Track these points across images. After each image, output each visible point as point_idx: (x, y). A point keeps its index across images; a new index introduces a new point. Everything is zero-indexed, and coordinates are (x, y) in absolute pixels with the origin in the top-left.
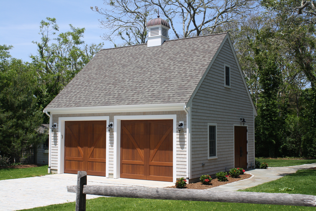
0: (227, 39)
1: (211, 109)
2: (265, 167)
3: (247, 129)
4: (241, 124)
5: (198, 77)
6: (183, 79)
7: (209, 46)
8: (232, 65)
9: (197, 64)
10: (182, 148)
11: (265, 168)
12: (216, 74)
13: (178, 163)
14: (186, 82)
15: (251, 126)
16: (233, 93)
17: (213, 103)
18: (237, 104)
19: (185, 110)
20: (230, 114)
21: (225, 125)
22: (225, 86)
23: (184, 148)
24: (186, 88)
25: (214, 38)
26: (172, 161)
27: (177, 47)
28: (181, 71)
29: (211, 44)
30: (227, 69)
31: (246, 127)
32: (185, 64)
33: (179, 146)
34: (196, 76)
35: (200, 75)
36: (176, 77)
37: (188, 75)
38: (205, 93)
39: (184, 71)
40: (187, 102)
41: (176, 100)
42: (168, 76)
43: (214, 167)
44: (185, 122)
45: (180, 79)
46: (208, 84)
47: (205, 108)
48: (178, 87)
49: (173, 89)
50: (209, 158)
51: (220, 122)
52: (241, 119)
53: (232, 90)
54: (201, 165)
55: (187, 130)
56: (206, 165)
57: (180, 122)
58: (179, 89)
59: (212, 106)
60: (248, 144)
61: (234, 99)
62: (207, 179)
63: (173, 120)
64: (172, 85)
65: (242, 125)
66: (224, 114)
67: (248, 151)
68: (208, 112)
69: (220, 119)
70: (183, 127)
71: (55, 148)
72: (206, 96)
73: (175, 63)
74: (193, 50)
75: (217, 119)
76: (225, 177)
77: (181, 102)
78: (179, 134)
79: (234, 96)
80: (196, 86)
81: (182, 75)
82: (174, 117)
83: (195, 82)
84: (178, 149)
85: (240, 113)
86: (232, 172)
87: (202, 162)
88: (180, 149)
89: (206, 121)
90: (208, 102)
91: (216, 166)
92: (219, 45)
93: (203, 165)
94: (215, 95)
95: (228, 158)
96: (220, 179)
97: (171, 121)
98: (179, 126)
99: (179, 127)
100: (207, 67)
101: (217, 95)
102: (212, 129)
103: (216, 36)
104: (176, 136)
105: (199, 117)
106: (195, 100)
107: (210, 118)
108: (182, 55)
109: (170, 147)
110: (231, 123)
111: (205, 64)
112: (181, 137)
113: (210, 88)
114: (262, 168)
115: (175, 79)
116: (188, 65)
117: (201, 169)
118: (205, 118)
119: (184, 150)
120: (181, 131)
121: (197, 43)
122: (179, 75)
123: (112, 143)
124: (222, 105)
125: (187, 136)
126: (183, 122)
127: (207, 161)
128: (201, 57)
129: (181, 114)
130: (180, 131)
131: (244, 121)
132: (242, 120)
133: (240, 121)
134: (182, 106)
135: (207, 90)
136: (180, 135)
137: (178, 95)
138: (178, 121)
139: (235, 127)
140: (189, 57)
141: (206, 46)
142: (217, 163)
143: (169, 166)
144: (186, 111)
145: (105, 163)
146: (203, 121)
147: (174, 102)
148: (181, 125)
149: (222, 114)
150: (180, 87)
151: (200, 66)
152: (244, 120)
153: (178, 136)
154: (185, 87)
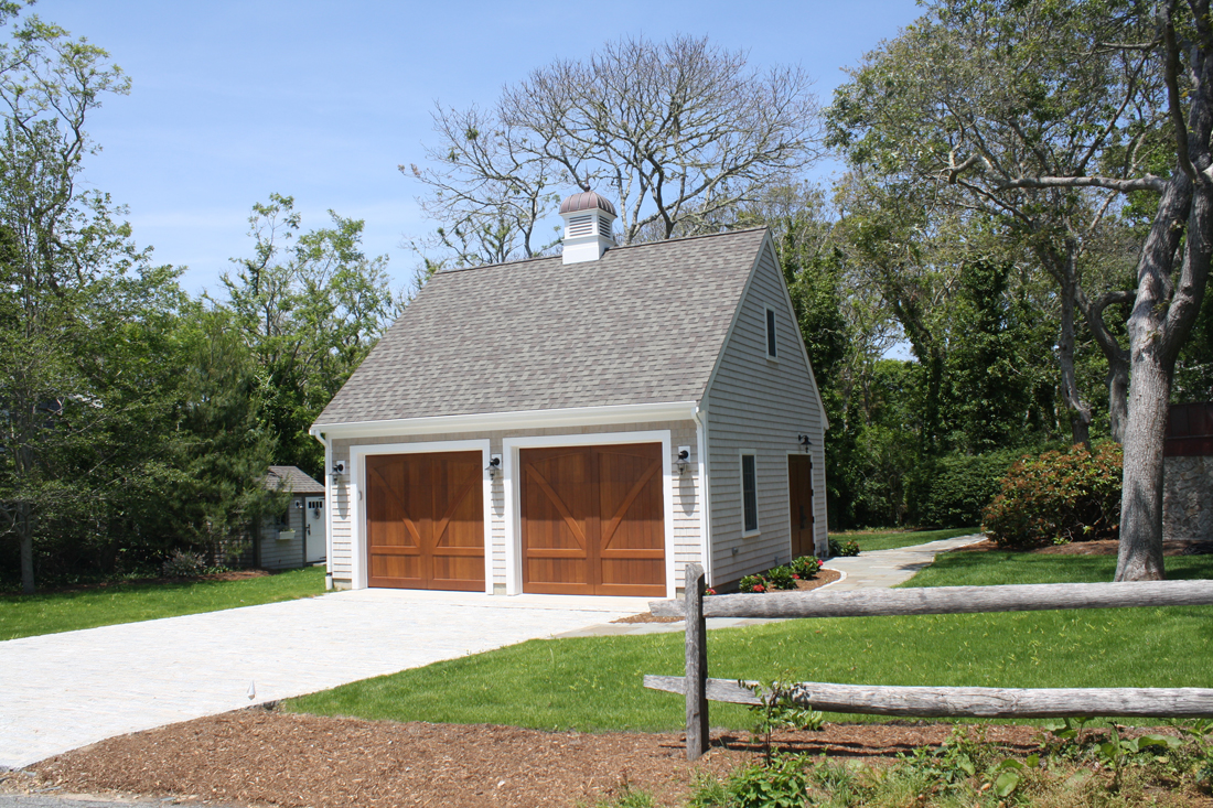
0: (767, 244)
1: (744, 415)
2: (854, 552)
3: (812, 461)
4: (800, 450)
5: (714, 338)
6: (677, 341)
7: (727, 261)
8: (779, 306)
9: (705, 306)
10: (688, 512)
11: (854, 555)
12: (750, 328)
13: (679, 549)
14: (686, 350)
15: (817, 455)
16: (782, 375)
17: (747, 400)
18: (791, 402)
19: (694, 418)
20: (780, 427)
21: (772, 453)
22: (768, 357)
23: (692, 512)
24: (690, 365)
25: (735, 240)
26: (662, 545)
27: (643, 263)
28: (666, 324)
29: (730, 256)
30: (770, 314)
31: (809, 456)
32: (674, 305)
33: (680, 508)
34: (710, 333)
35: (720, 332)
36: (658, 338)
37: (686, 331)
38: (732, 375)
39: (675, 322)
40: (700, 397)
41: (670, 394)
42: (635, 336)
43: (753, 555)
44: (694, 447)
45: (669, 342)
46: (737, 354)
47: (733, 413)
48: (667, 362)
49: (656, 368)
50: (745, 535)
51: (762, 446)
52: (800, 438)
53: (780, 367)
54: (730, 553)
55: (701, 467)
56: (741, 551)
57: (681, 449)
58: (671, 366)
59: (746, 407)
60: (813, 498)
61: (785, 388)
62: (757, 584)
63: (660, 444)
64: (651, 358)
65: (804, 453)
66: (769, 425)
67: (814, 515)
68: (738, 421)
69: (761, 439)
70: (689, 459)
71: (342, 526)
72: (734, 382)
73: (647, 303)
74: (687, 269)
75: (757, 438)
76: (790, 579)
77: (683, 398)
78: (678, 477)
79: (785, 382)
80: (715, 358)
81: (672, 332)
82: (664, 437)
83: (710, 348)
84: (678, 516)
85: (798, 422)
86: (799, 566)
87: (731, 545)
88: (684, 516)
89: (736, 444)
90: (737, 398)
91: (759, 553)
92: (753, 258)
93: (735, 553)
94: (750, 379)
95: (779, 535)
96: (781, 584)
97: (658, 446)
98: (681, 457)
99: (681, 461)
100: (733, 312)
101: (754, 380)
102: (748, 462)
103: (741, 236)
104: (670, 484)
105: (724, 436)
106: (714, 394)
107: (743, 437)
108: (661, 283)
109: (655, 511)
110: (782, 447)
111: (726, 304)
112: (684, 485)
113: (741, 362)
114: (846, 555)
115: (655, 343)
116: (683, 308)
117: (730, 561)
118: (734, 437)
119: (694, 516)
120: (684, 469)
121: (693, 252)
122: (664, 332)
123: (499, 508)
124: (764, 404)
125: (701, 482)
126: (687, 449)
127: (741, 543)
128: (713, 286)
129: (682, 429)
130: (682, 470)
131: (807, 442)
132: (803, 441)
133: (797, 441)
134: (690, 409)
135: (734, 368)
136: (680, 480)
137: (674, 382)
138: (674, 447)
139: (790, 456)
140: (679, 287)
141: (720, 261)
142: (760, 546)
143: (652, 559)
144: (697, 421)
145: (483, 557)
146: (729, 444)
147: (665, 398)
148: (684, 455)
149: (763, 425)
150: (674, 363)
151: (714, 309)
152: (807, 439)
153: (677, 484)
154: (687, 360)
